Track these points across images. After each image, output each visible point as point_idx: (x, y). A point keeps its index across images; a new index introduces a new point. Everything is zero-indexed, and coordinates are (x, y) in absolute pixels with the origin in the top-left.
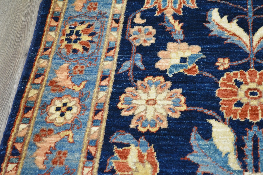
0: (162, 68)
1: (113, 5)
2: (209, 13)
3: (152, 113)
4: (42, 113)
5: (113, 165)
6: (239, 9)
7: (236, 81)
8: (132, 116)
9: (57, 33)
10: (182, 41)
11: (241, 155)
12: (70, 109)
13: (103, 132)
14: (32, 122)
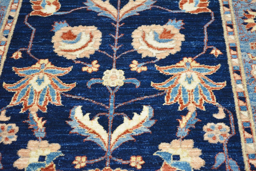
0: (21, 168)
2: (72, 111)
10: (43, 139)
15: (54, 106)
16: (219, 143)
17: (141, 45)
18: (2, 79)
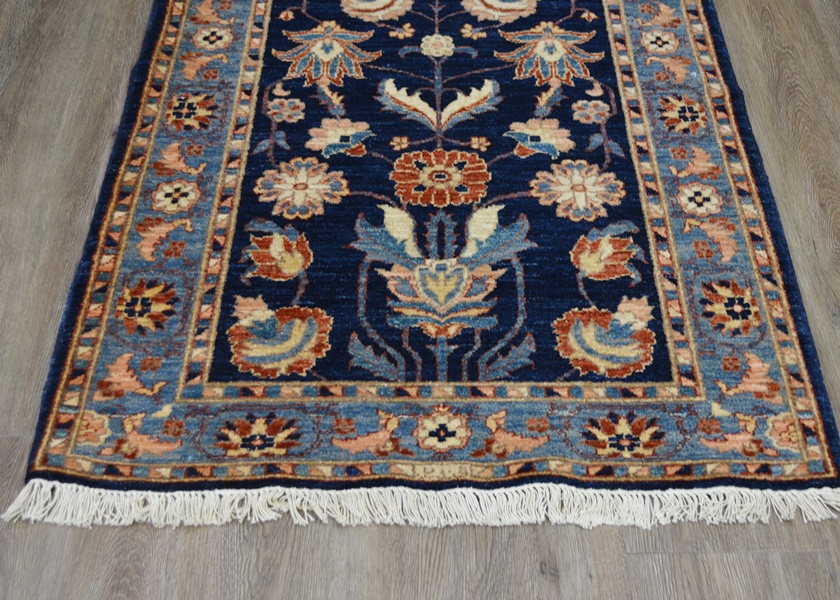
0: (317, 148)
1: (241, 73)
2: (380, 85)
3: (302, 199)
4: (145, 200)
5: (251, 255)
6: (423, 80)
7: (417, 163)
8: (274, 202)
9: (160, 106)
10: (343, 117)
11: (421, 241)
12: (185, 195)
13: (234, 220)
14: (132, 210)
15: (353, 79)
16: (594, 123)
17: (476, 4)
18: (269, 45)
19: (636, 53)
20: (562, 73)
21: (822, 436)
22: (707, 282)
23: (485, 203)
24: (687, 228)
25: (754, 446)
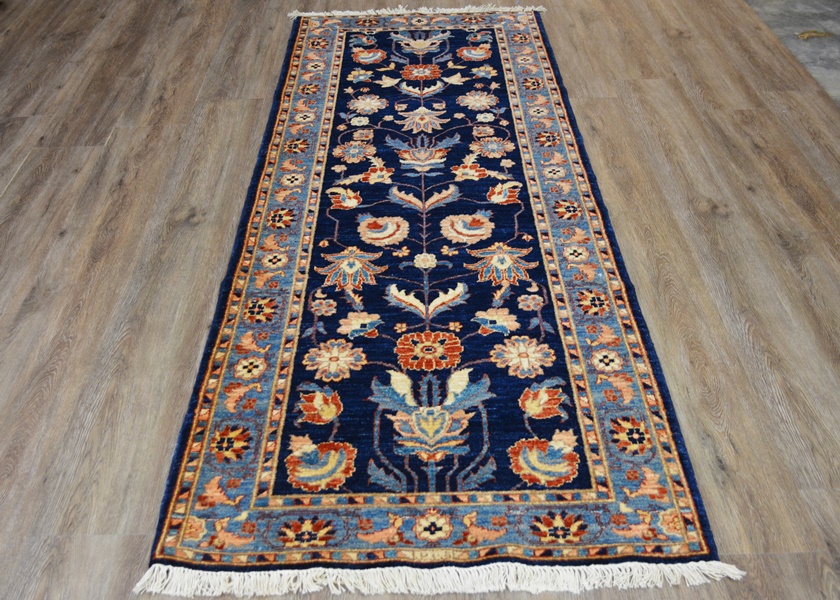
0: (345, 333)
1: (294, 283)
3: (335, 368)
4: (230, 371)
5: (301, 407)
6: (416, 284)
7: (413, 341)
8: (316, 370)
9: (240, 307)
10: (362, 311)
11: (416, 395)
12: (257, 367)
13: (289, 383)
14: (221, 378)
15: (369, 285)
16: (533, 310)
17: (451, 232)
18: (312, 264)
19: (561, 261)
20: (510, 277)
21: (698, 525)
22: (614, 418)
23: (459, 367)
24: (599, 381)
25: (650, 533)
